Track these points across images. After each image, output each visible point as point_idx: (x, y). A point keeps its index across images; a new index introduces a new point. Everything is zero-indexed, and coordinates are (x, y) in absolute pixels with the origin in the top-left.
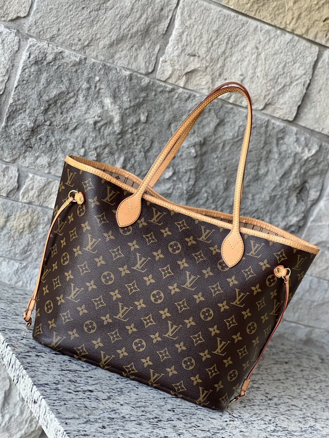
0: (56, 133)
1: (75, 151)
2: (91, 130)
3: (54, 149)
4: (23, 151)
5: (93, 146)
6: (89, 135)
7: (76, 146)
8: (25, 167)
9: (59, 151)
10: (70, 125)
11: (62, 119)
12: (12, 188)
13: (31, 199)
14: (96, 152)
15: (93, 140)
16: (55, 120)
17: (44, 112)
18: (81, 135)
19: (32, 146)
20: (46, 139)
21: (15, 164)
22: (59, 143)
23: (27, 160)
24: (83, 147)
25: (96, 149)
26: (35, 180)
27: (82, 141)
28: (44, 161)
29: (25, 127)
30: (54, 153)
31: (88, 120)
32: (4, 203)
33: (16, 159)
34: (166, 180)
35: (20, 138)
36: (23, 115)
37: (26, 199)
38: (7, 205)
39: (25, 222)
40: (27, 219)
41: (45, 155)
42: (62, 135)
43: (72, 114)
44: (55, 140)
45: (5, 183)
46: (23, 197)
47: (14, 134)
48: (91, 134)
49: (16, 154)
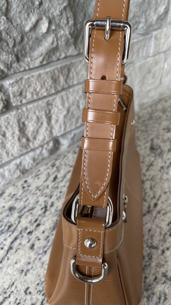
34: (45, 35)
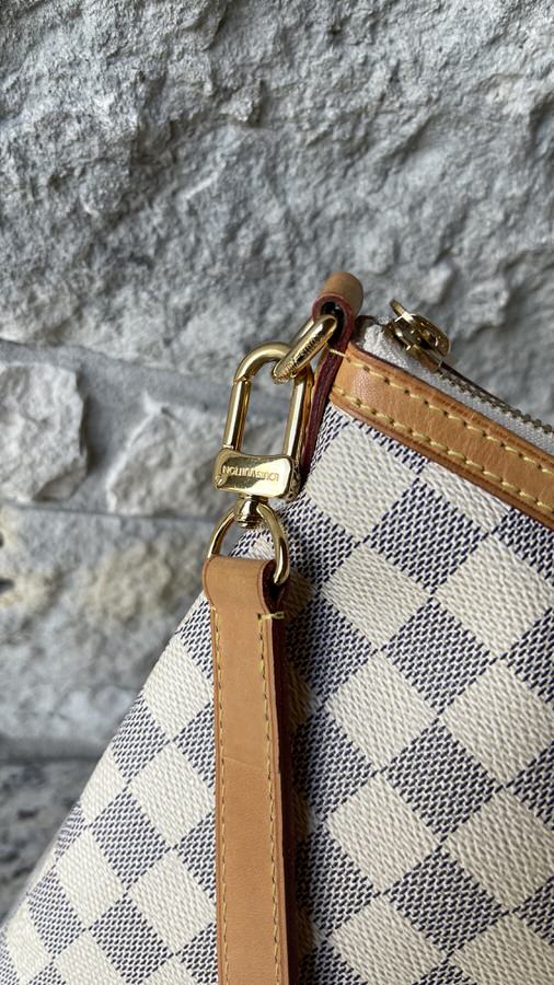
0: (293, 171)
1: (393, 283)
2: (507, 158)
3: (280, 271)
4: (99, 284)
5: (495, 255)
6: (489, 189)
7: (406, 252)
8: (121, 361)
9: (305, 281)
10: (383, 121)
11: (335, 76)
12: (56, 469)
13: (166, 499)
14: (508, 286)
15: (507, 217)
16: (291, 86)
17: (213, 22)
18: (443, 190)
19: (151, 252)
20: (234, 211)
21: (62, 351)
22: (307, 234)
23: (126, 332)
24: (444, 255)
25: (508, 267)
26: (178, 429)
27: (442, 224)
28: (220, 335)
29: (82, 138)
30: (279, 293)
31: (502, 91)
32: (31, 527)
33: (65, 323)
35: (63, 209)
36: (60, 45)
37: (142, 502)
38: (46, 534)
39: (141, 587)
40: (149, 577)
41: (228, 301)
42: (332, 183)
43: (401, 44)
44: (287, 217)
45: (13, 449)
46: (125, 496)
47: (15, 179)
48: (498, 185)
49: (54, 301)
